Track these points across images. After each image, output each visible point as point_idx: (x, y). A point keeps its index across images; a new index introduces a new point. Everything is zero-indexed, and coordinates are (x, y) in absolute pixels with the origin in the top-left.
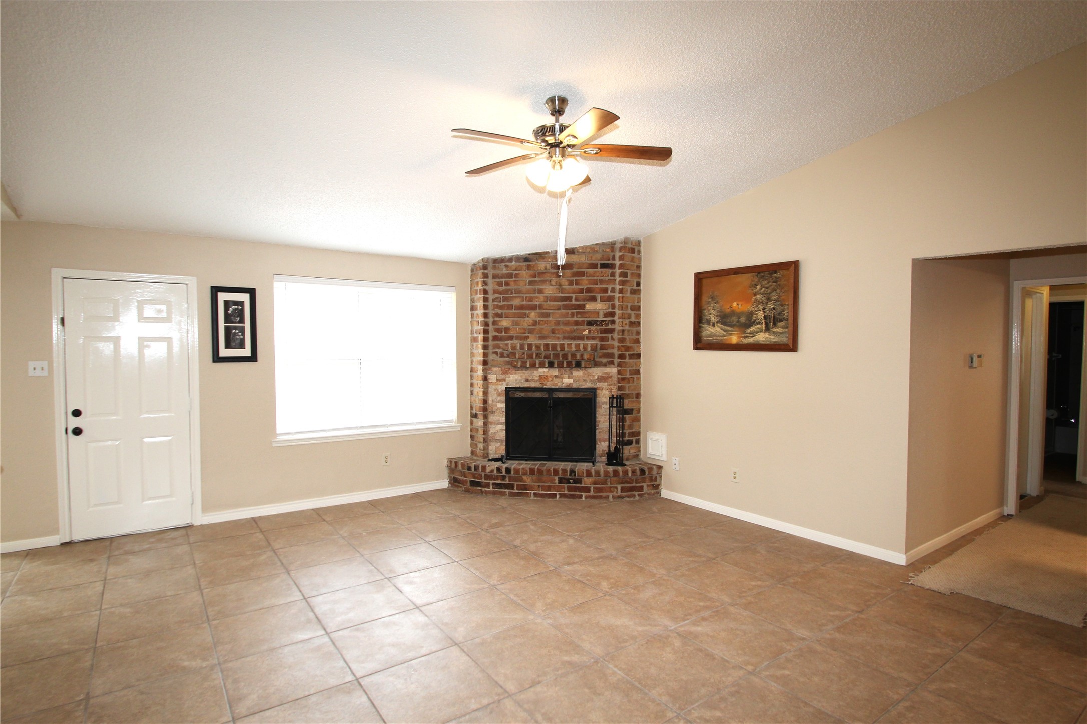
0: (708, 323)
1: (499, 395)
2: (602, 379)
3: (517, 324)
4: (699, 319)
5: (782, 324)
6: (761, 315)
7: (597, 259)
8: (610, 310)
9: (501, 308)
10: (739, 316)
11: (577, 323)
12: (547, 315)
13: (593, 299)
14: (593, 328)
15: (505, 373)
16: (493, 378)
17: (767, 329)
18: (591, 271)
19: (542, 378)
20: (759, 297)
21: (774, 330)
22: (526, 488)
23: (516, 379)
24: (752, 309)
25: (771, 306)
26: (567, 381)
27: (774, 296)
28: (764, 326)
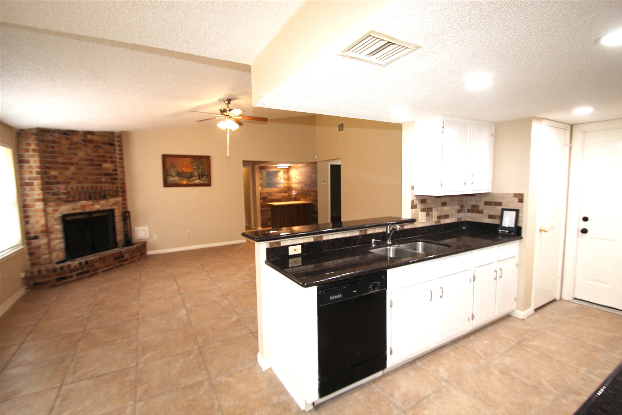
0: (171, 176)
1: (56, 220)
2: (115, 204)
3: (61, 174)
4: (166, 174)
5: (205, 177)
6: (196, 174)
7: (106, 140)
8: (115, 168)
9: (50, 162)
10: (187, 173)
11: (99, 174)
12: (81, 169)
13: (106, 162)
14: (108, 177)
15: (59, 205)
16: (50, 210)
17: (199, 179)
18: (103, 146)
19: (83, 206)
20: (195, 167)
21: (202, 179)
22: (97, 269)
23: (66, 209)
24: (192, 171)
25: (200, 170)
26: (97, 207)
27: (201, 167)
28: (198, 178)
